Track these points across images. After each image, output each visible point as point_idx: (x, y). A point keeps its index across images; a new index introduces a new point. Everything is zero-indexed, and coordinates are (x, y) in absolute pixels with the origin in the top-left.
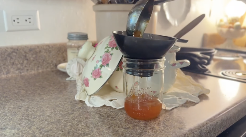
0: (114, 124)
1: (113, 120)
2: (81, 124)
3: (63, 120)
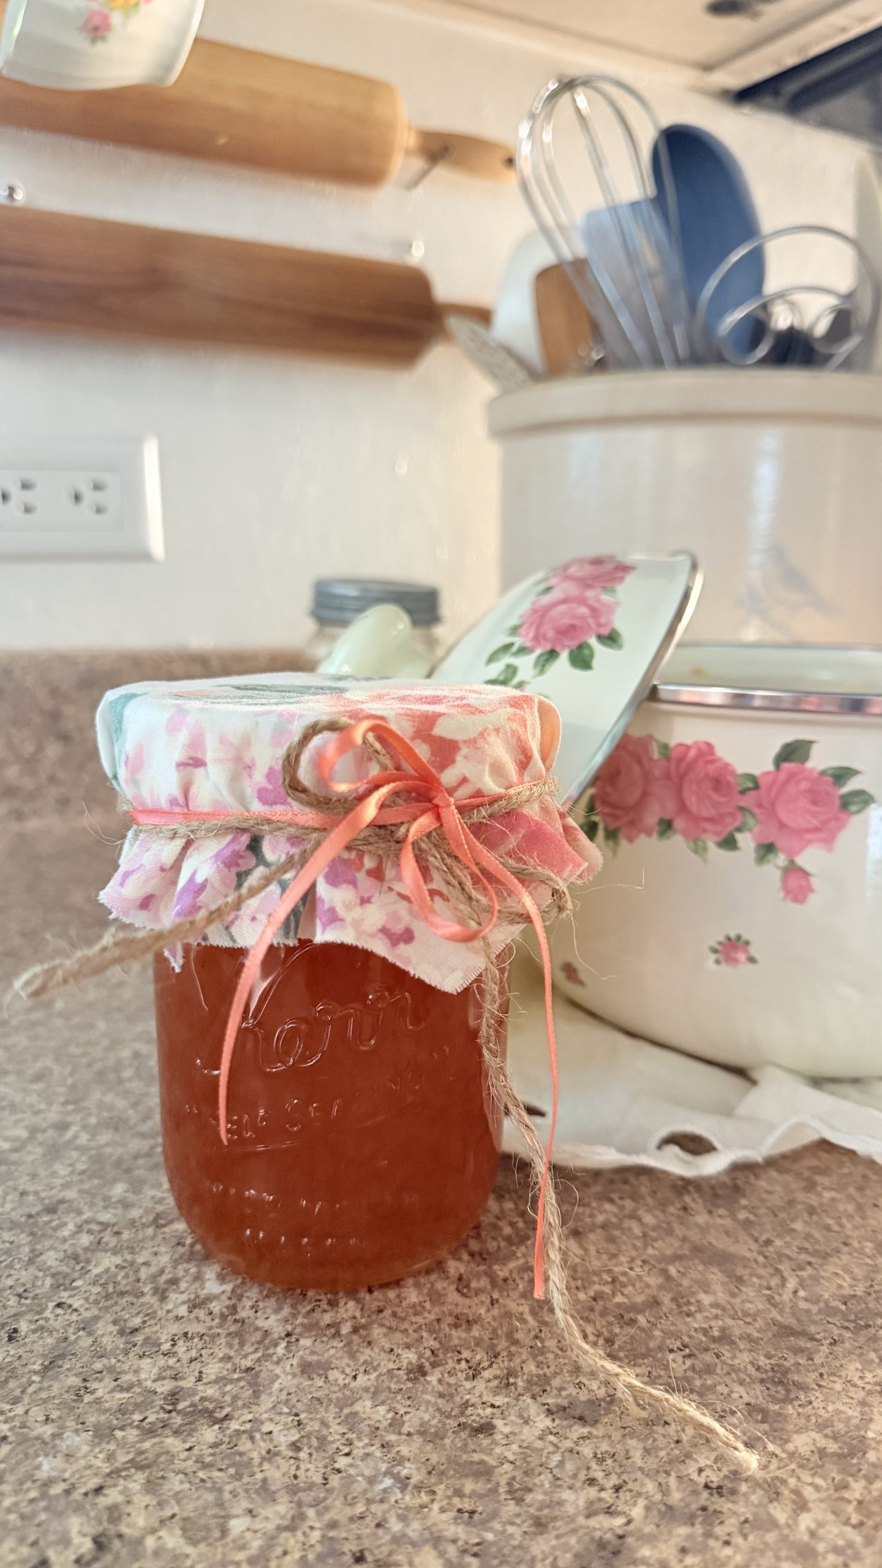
0: (476, 1332)
1: (474, 1284)
2: (198, 1278)
3: (79, 1213)
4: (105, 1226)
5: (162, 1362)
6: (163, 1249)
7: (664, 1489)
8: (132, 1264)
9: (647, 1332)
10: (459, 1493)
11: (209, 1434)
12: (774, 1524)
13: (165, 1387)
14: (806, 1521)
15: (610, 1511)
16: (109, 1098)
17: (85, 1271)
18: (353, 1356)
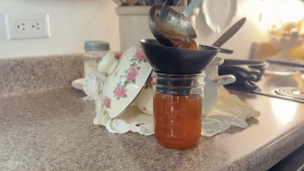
0: (142, 154)
1: (140, 149)
2: (101, 154)
3: (79, 149)
4: (84, 150)
5: (101, 163)
6: (94, 151)
7: (169, 165)
8: (90, 154)
9: (164, 151)
10: (145, 169)
11: (111, 168)
12: (182, 166)
13: (103, 165)
14: (185, 166)
15: (163, 168)
16: (74, 135)
17: (84, 155)
18: (127, 158)
